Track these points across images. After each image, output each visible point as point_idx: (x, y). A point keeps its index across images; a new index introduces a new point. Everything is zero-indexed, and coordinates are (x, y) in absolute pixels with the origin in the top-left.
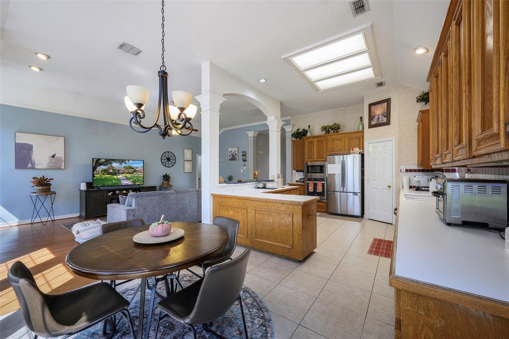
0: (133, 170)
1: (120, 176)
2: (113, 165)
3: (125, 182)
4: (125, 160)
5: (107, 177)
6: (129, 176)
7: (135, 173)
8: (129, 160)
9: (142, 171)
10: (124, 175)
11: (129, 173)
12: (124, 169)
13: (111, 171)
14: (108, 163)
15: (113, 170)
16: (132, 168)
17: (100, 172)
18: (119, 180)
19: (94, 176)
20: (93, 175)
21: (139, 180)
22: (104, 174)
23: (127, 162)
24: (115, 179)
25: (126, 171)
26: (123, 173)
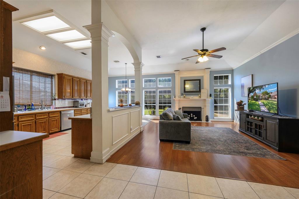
0: (268, 96)
1: (260, 102)
2: (256, 92)
3: (263, 108)
4: (263, 86)
5: (253, 103)
6: (265, 102)
7: (270, 99)
8: (265, 85)
9: (276, 97)
10: (263, 101)
11: (266, 99)
12: (261, 95)
13: (255, 97)
14: (254, 90)
15: (257, 96)
16: (268, 94)
17: (251, 99)
18: (259, 105)
19: (248, 102)
20: (248, 100)
21: (273, 108)
22: (252, 100)
23: (264, 87)
24: (257, 105)
25: (264, 97)
26: (261, 99)
